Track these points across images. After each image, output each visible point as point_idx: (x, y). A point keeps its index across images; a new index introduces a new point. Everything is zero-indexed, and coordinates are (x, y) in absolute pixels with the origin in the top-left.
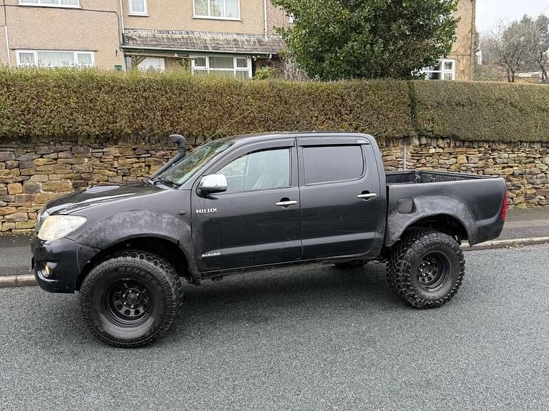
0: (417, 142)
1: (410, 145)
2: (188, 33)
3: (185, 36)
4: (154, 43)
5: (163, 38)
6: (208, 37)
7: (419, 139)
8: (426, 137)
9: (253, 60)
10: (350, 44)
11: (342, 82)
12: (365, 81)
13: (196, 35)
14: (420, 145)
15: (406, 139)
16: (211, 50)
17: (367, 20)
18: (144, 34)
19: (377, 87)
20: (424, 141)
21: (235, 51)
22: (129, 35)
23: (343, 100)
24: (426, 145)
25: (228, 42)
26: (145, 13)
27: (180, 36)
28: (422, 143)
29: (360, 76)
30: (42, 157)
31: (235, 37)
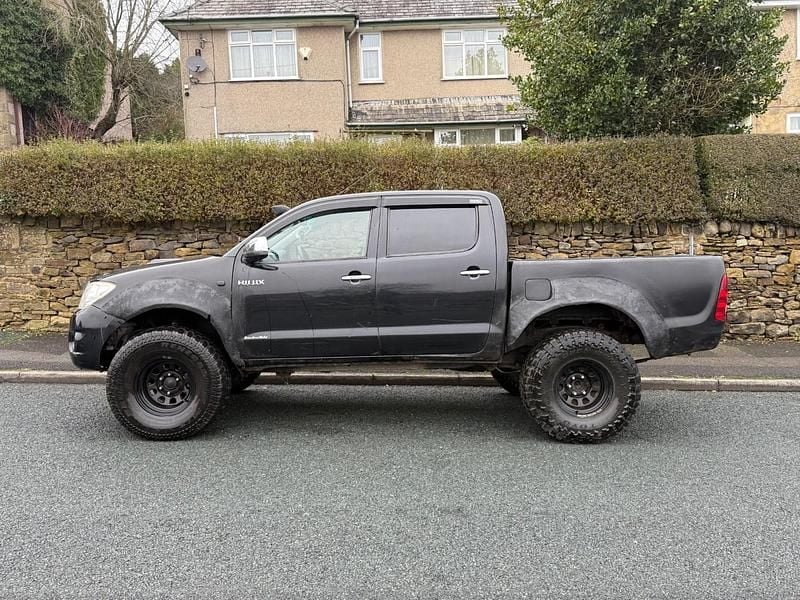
0: (713, 228)
1: (701, 233)
2: (434, 101)
3: (430, 105)
4: (388, 117)
5: (401, 110)
6: (460, 104)
7: (719, 224)
8: (731, 222)
9: (523, 129)
10: (598, 88)
11: (584, 143)
12: (621, 139)
13: (446, 102)
14: (720, 234)
15: (694, 224)
16: (462, 120)
17: (622, 52)
18: (377, 106)
19: (642, 148)
20: (726, 227)
21: (496, 119)
22: (359, 109)
23: (584, 168)
24: (730, 234)
25: (489, 108)
26: (380, 79)
27: (423, 106)
28: (723, 230)
29: (613, 133)
30: (184, 247)
31: (500, 100)
